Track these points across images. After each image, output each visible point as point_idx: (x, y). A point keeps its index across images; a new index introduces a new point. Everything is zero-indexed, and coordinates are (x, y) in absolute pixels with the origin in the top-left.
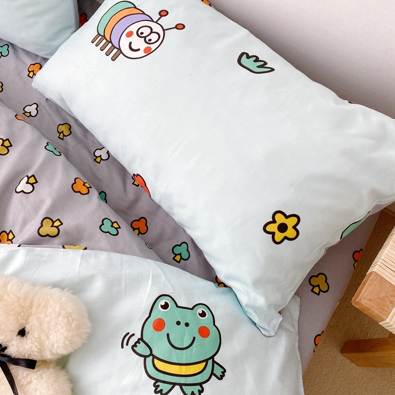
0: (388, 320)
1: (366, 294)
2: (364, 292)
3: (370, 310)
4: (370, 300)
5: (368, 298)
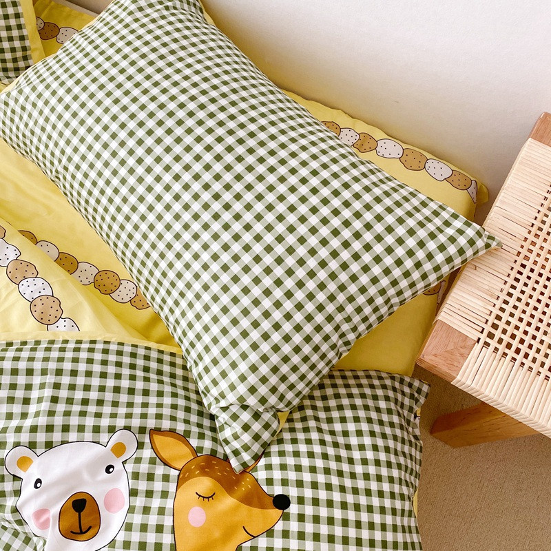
0: (458, 378)
1: (430, 348)
2: (428, 346)
3: (436, 367)
4: (435, 355)
5: (433, 353)
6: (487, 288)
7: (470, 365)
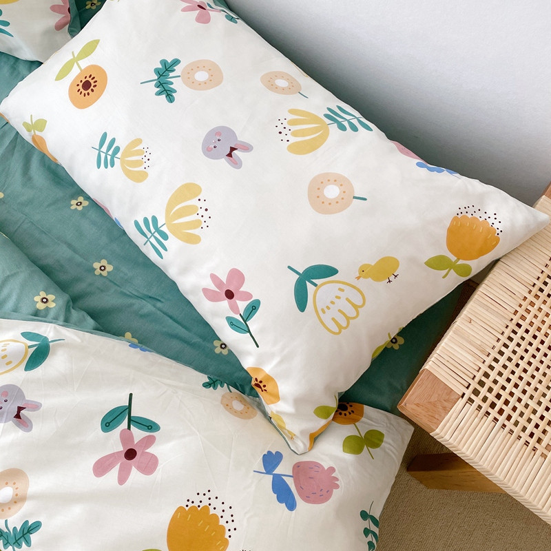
1: (413, 397)
4: (418, 405)
5: (416, 402)
6: (479, 343)
7: (451, 420)
